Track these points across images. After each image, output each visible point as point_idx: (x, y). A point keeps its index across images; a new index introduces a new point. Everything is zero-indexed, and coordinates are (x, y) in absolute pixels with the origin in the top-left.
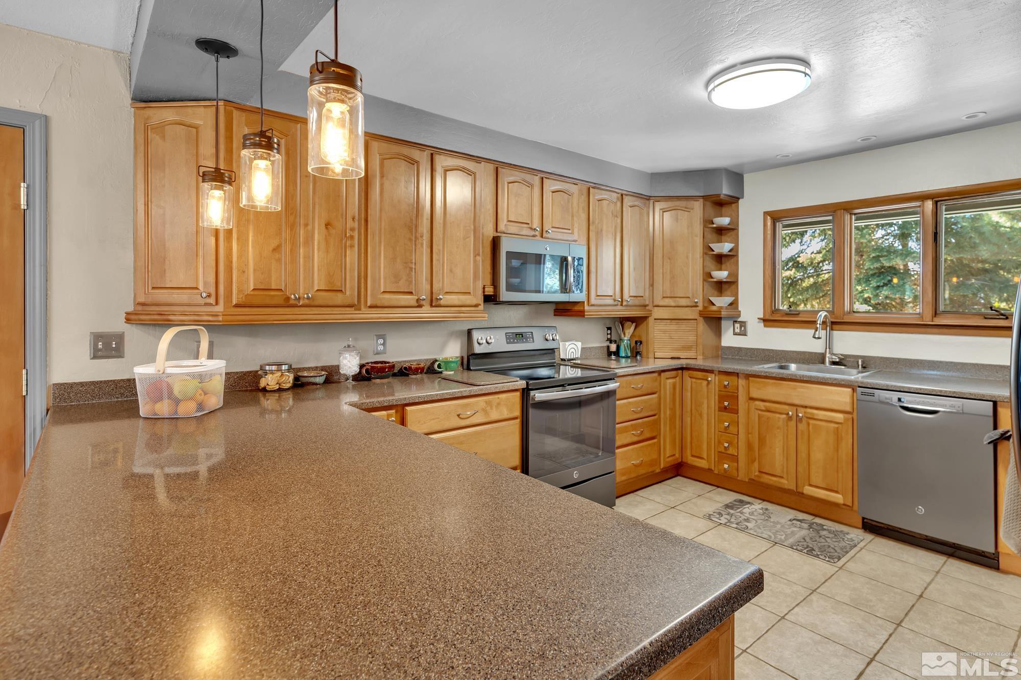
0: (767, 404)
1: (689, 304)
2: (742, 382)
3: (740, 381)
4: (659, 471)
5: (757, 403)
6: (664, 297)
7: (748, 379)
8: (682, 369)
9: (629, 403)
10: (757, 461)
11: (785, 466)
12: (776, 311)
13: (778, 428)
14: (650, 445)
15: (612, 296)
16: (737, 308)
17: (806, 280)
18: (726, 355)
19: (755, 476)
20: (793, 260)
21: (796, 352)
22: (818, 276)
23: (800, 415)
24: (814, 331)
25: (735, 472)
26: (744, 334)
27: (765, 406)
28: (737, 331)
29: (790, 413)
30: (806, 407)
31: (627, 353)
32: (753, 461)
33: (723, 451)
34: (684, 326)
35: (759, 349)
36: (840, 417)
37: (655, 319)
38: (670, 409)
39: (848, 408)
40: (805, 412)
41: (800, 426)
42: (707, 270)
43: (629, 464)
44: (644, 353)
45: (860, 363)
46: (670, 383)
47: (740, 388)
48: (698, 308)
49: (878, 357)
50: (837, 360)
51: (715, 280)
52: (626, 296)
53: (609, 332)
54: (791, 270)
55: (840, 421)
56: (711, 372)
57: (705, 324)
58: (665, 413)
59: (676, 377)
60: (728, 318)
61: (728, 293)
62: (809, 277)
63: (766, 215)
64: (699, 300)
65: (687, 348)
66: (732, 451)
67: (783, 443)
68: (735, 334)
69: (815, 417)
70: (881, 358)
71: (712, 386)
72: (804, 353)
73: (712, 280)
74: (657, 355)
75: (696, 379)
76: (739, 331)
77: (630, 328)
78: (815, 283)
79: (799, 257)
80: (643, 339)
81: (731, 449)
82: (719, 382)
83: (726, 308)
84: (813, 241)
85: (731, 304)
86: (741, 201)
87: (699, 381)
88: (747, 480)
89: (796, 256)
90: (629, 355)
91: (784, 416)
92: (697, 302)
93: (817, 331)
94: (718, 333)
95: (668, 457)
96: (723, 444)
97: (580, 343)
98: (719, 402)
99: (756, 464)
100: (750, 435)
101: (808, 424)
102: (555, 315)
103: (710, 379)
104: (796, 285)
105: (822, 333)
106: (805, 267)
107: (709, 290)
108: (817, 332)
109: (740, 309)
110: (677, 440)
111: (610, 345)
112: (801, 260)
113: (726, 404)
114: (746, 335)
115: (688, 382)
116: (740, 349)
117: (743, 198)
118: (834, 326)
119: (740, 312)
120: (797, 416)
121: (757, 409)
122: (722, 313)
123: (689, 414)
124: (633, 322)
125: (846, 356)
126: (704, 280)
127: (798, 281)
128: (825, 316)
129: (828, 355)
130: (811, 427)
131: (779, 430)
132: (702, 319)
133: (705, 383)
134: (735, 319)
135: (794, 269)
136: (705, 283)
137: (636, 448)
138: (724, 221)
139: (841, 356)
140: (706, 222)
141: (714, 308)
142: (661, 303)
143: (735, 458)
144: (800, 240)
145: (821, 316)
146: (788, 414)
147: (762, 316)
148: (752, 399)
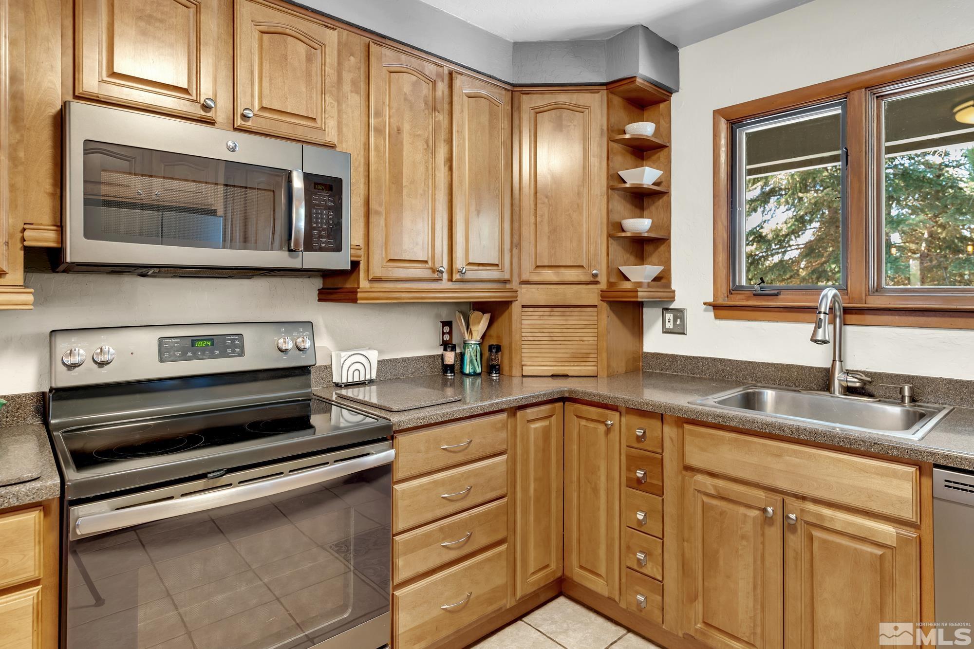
0: (721, 483)
1: (583, 278)
2: (669, 432)
3: (667, 429)
4: (514, 603)
5: (700, 478)
6: (538, 267)
7: (682, 427)
8: (563, 399)
9: (435, 482)
10: (700, 599)
11: (759, 622)
12: (735, 289)
13: (743, 537)
14: (489, 560)
15: (426, 262)
16: (668, 285)
17: (770, 259)
18: (650, 367)
19: (696, 630)
20: (754, 233)
21: (773, 365)
22: (784, 253)
23: (793, 516)
24: (812, 326)
25: (657, 613)
26: (680, 331)
27: (715, 487)
28: (670, 325)
29: (770, 510)
30: (804, 498)
31: (474, 368)
32: (693, 599)
33: (636, 567)
34: (575, 318)
35: (707, 359)
36: (887, 531)
37: (523, 306)
38: (535, 480)
39: (908, 513)
40: (802, 510)
41: (792, 539)
42: (615, 218)
43: (435, 613)
44: (506, 368)
45: (907, 393)
46: (535, 429)
47: (667, 443)
48: (598, 286)
49: (942, 380)
50: (858, 385)
51: (628, 234)
52: (459, 263)
53: (447, 329)
54: (752, 245)
55: (889, 543)
56: (614, 408)
57: (612, 314)
58: (525, 490)
59: (551, 416)
60: (654, 304)
61: (654, 258)
62: (772, 255)
63: (717, 115)
64: (601, 271)
65: (582, 358)
66: (652, 569)
67: (755, 570)
68: (666, 331)
69: (827, 524)
70: (950, 381)
71: (614, 435)
72: (789, 367)
73: (623, 234)
74: (527, 370)
75: (587, 419)
76: (671, 327)
77: (479, 322)
78: (781, 261)
79: (762, 228)
80: (504, 343)
81: (649, 565)
82: (628, 428)
83: (649, 285)
84: (777, 210)
85: (657, 279)
86: (674, 98)
87: (592, 425)
88: (681, 635)
89: (758, 229)
90: (479, 370)
91: (756, 513)
92: (595, 276)
93: (819, 327)
94: (638, 329)
95: (534, 573)
96: (635, 555)
97: (376, 353)
98: (629, 469)
99: (699, 606)
100: (685, 544)
101: (811, 538)
102: (319, 300)
103: (609, 422)
104: (758, 264)
105: (826, 332)
106: (769, 241)
107: (619, 253)
108: (820, 331)
109: (673, 288)
110: (553, 537)
111: (445, 352)
112: (764, 232)
113: (640, 474)
114: (684, 334)
115: (575, 425)
116: (674, 358)
117: (677, 91)
118: (850, 318)
119: (674, 292)
120: (785, 517)
121: (699, 491)
122: (640, 294)
123: (575, 486)
124: (484, 312)
125: (875, 377)
126: (610, 236)
127: (760, 259)
128: (835, 296)
129: (837, 375)
130: (816, 545)
131: (744, 543)
132: (605, 304)
133: (602, 428)
134: (665, 304)
135: (755, 244)
136: (611, 241)
137: (454, 575)
138: (645, 129)
139: (864, 378)
140: (613, 131)
141: (627, 285)
142: (535, 278)
143: (658, 585)
144: (762, 209)
145: (826, 295)
146: (764, 510)
147: (710, 299)
148: (688, 468)
